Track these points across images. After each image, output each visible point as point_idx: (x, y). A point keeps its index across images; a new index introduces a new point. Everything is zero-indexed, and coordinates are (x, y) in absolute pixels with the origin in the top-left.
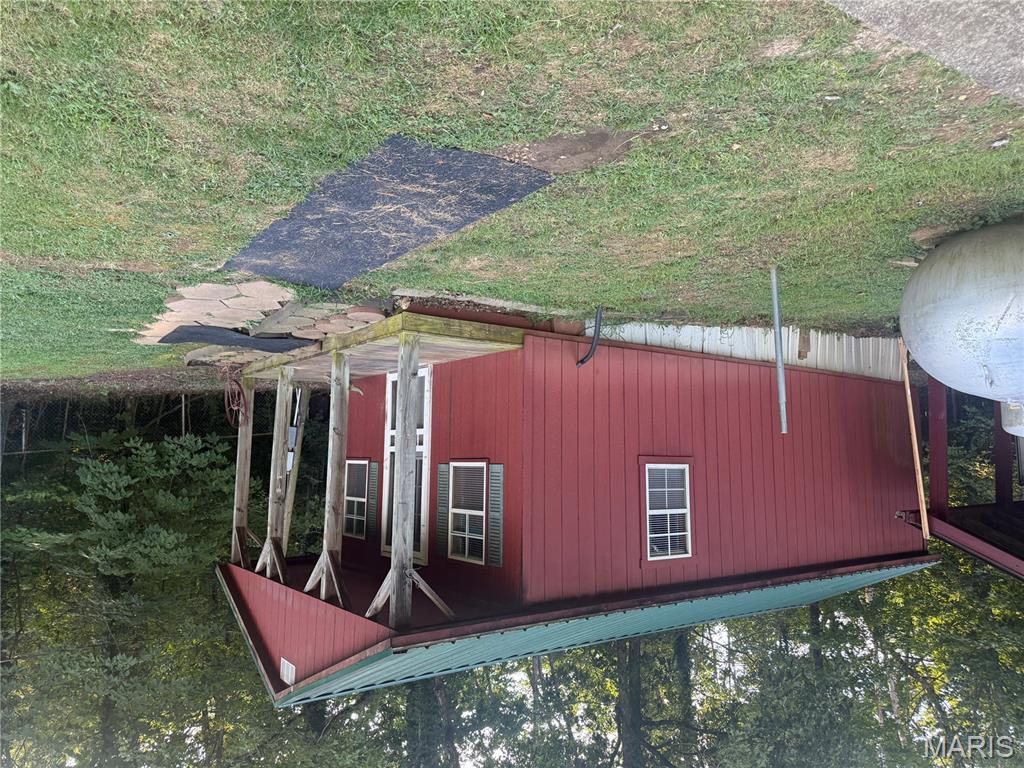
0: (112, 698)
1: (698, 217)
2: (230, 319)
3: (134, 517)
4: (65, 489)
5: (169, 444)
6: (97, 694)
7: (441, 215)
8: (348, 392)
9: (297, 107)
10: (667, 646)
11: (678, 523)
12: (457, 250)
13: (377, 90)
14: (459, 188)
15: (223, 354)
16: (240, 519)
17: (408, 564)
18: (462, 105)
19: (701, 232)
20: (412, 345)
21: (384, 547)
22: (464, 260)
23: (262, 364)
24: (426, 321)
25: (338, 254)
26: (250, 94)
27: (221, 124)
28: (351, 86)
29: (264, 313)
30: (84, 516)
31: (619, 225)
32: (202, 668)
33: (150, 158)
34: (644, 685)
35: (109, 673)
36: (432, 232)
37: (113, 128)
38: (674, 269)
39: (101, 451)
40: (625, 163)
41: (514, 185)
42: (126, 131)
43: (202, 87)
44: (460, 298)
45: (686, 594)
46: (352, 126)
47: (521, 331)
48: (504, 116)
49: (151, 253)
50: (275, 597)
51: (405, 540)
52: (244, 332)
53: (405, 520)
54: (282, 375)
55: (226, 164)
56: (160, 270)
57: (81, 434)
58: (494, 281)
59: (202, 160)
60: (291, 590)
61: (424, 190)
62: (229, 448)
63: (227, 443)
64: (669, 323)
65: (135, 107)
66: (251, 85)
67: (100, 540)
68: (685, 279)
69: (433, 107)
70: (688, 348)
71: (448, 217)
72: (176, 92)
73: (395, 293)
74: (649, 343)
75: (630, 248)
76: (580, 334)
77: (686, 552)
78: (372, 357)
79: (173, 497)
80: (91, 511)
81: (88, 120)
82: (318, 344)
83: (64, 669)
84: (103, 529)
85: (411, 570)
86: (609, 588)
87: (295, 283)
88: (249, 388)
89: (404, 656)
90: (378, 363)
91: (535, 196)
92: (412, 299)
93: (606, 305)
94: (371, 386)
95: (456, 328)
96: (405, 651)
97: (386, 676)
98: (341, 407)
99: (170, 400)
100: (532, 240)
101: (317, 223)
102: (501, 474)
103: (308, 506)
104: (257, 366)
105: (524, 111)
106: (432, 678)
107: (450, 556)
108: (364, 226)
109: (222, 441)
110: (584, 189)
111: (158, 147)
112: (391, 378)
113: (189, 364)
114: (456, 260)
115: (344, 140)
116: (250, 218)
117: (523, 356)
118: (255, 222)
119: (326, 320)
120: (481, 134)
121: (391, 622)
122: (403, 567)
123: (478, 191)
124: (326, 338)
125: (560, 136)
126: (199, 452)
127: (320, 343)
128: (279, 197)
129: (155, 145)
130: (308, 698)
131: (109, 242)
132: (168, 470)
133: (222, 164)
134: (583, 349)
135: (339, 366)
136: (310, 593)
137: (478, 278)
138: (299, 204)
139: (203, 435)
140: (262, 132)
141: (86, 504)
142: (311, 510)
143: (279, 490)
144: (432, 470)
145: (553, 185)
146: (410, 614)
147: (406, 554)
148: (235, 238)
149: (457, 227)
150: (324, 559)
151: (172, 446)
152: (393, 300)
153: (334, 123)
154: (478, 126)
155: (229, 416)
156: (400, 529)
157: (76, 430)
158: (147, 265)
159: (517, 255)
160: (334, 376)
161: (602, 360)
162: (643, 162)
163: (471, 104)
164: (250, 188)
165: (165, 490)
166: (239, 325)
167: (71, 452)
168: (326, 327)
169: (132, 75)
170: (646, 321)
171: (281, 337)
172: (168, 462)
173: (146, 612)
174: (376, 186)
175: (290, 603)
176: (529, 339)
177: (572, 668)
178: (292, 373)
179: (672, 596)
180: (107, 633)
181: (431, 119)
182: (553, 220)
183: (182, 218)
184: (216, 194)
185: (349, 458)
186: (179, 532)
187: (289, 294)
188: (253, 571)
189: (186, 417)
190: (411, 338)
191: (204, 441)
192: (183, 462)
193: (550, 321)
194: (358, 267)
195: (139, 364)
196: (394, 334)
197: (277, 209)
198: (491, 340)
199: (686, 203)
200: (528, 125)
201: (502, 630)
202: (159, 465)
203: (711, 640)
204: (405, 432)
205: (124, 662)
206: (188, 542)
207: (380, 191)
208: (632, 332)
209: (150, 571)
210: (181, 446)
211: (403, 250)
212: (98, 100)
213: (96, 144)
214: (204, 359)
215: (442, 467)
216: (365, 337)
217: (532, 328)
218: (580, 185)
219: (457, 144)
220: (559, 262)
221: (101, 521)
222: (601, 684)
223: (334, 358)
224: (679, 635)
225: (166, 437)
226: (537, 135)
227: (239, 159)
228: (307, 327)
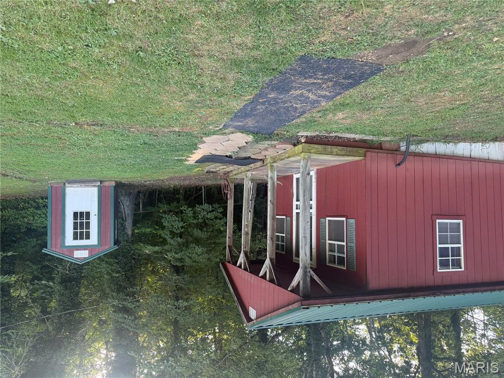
0: (178, 319)
1: (470, 81)
2: (224, 151)
3: (185, 240)
4: (158, 228)
5: (198, 208)
6: (172, 316)
7: (323, 93)
8: (276, 184)
9: (257, 47)
10: (446, 318)
11: (456, 252)
12: (331, 110)
13: (295, 34)
14: (334, 78)
15: (222, 167)
16: (230, 242)
17: (308, 266)
18: (338, 36)
19: (471, 90)
20: (307, 160)
21: (294, 258)
22: (335, 115)
23: (237, 171)
24: (314, 147)
25: (273, 117)
26: (237, 44)
27: (224, 60)
28: (283, 34)
29: (239, 148)
30: (165, 239)
31: (422, 89)
32: (213, 309)
33: (193, 79)
34: (433, 338)
35: (176, 308)
36: (318, 102)
37: (178, 67)
38: (455, 111)
39: (171, 211)
40: (427, 56)
41: (363, 73)
42: (184, 68)
43: (216, 43)
44: (331, 135)
45: (461, 290)
46: (282, 54)
47: (364, 150)
48: (359, 38)
49: (193, 123)
50: (246, 278)
51: (306, 255)
52: (230, 157)
53: (306, 245)
54: (246, 176)
55: (225, 79)
56: (196, 131)
57: (163, 204)
58: (350, 124)
59: (215, 78)
60: (253, 275)
61: (316, 81)
62: (223, 210)
63: (222, 208)
64: (450, 142)
65: (188, 57)
66: (238, 40)
67: (171, 250)
68: (460, 117)
69: (323, 39)
70: (462, 156)
71: (327, 93)
72: (205, 47)
73: (298, 134)
74: (438, 153)
75: (428, 101)
76: (398, 150)
77: (461, 268)
78: (287, 166)
79: (200, 232)
80: (168, 237)
81: (169, 64)
82: (262, 161)
83: (159, 305)
84: (173, 245)
85: (309, 269)
86: (415, 285)
87: (253, 133)
88: (232, 183)
89: (307, 311)
90: (291, 169)
91: (374, 78)
92: (307, 137)
93: (412, 134)
94: (286, 180)
95: (329, 150)
96: (308, 308)
97: (298, 319)
98: (273, 190)
99: (198, 189)
100: (372, 102)
101: (263, 103)
102: (354, 224)
103: (257, 237)
104: (235, 172)
105: (370, 35)
106: (319, 323)
107: (327, 264)
108: (285, 102)
109: (220, 207)
110: (402, 72)
111: (197, 74)
112: (295, 176)
113: (207, 172)
114: (330, 115)
115: (278, 61)
116: (235, 103)
117: (365, 163)
118: (237, 105)
119: (266, 149)
120: (347, 49)
121: (301, 293)
122: (305, 268)
123: (343, 79)
124: (265, 158)
125: (390, 45)
126: (210, 212)
127: (262, 160)
128: (248, 92)
129: (195, 73)
130: (262, 327)
131: (176, 119)
132: (198, 220)
133: (223, 79)
134: (399, 158)
135: (272, 172)
136: (262, 277)
137: (341, 124)
138: (256, 95)
139: (212, 205)
140: (241, 62)
141: (166, 234)
142: (259, 239)
143: (246, 229)
144: (317, 221)
145: (385, 71)
146: (309, 290)
147: (307, 262)
148: (228, 113)
149: (332, 98)
150: (268, 262)
151: (199, 209)
152: (297, 138)
153: (274, 53)
154: (345, 45)
155: (223, 195)
156: (303, 250)
157: (161, 202)
158: (191, 128)
159: (363, 110)
160: (269, 176)
161: (410, 164)
162: (438, 54)
163: (342, 34)
164: (235, 89)
165: (197, 229)
166: (228, 154)
167: (159, 212)
168: (266, 153)
169: (187, 42)
170: (436, 141)
171: (246, 158)
172: (198, 216)
173: (190, 282)
174: (292, 82)
175: (253, 281)
176: (369, 154)
177: (391, 325)
178: (250, 175)
179: (452, 291)
180: (175, 291)
181: (321, 45)
182: (384, 89)
183: (206, 106)
184: (220, 93)
185: (277, 215)
186: (203, 247)
187: (250, 138)
188: (236, 266)
189: (204, 197)
190: (307, 156)
191: (212, 207)
192: (204, 216)
193: (380, 143)
194: (282, 123)
195: (187, 173)
196: (298, 155)
197: (246, 98)
198: (347, 155)
199: (463, 74)
200: (372, 42)
201: (357, 302)
202: (195, 218)
203: (472, 317)
204: (304, 202)
205: (182, 304)
206: (207, 252)
207: (294, 85)
208: (427, 148)
209: (192, 264)
210: (203, 209)
211: (304, 112)
212: (173, 55)
213: (172, 75)
214: (213, 170)
215: (322, 220)
216: (284, 157)
217: (371, 148)
218: (400, 70)
219: (334, 56)
220: (387, 112)
221: (172, 241)
222: (408, 335)
223: (269, 168)
224: (453, 313)
225: (197, 205)
226: (377, 46)
227: (231, 76)
228: (257, 153)
